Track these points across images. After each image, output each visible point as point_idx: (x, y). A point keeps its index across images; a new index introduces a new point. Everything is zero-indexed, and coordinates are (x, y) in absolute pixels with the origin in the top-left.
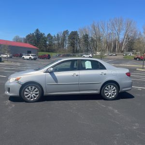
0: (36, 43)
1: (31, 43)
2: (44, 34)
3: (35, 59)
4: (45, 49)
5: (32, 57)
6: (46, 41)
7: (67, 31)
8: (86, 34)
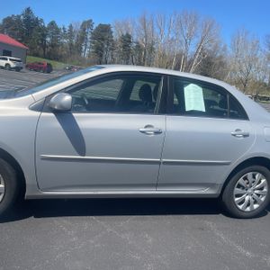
0: (22, 37)
1: (12, 35)
2: (42, 20)
3: (18, 69)
4: (41, 53)
5: (12, 65)
6: (44, 36)
7: (91, 21)
8: (127, 34)
